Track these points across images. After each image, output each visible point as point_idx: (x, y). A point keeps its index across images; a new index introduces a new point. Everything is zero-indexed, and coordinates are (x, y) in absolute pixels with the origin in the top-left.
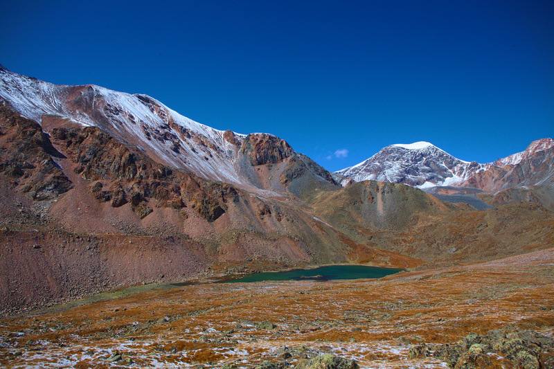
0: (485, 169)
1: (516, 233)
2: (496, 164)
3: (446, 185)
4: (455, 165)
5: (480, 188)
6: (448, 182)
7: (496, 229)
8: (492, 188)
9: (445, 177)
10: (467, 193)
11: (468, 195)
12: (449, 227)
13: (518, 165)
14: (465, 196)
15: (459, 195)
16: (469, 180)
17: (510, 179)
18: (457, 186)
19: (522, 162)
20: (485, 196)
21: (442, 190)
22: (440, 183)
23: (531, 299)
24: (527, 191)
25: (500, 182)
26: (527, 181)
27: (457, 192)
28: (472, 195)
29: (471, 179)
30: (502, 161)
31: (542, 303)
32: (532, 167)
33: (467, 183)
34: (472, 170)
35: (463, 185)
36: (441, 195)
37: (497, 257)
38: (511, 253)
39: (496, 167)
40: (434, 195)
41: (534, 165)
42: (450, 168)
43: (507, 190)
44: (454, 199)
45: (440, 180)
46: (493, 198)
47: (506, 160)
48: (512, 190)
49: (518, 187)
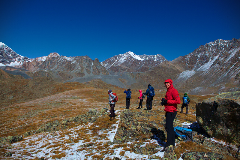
0: (31, 61)
1: (41, 89)
2: (36, 59)
3: (11, 66)
4: (17, 57)
5: (27, 69)
6: (12, 64)
7: (33, 88)
8: (33, 69)
9: (11, 62)
10: (21, 71)
11: (21, 72)
12: (11, 86)
13: (44, 61)
14: (20, 72)
15: (17, 71)
16: (23, 65)
17: (41, 67)
18: (16, 67)
19: (46, 60)
20: (30, 73)
21: (8, 68)
22: (7, 65)
23: (47, 114)
24: (47, 72)
25: (37, 67)
26: (47, 68)
27: (16, 70)
28: (23, 72)
29: (24, 65)
30: (38, 59)
31: (51, 115)
32: (49, 63)
33: (22, 66)
34: (25, 60)
35: (20, 67)
36: (8, 71)
37: (32, 99)
38: (38, 97)
39: (35, 61)
40: (4, 70)
41: (50, 62)
42: (14, 58)
43: (39, 71)
44: (14, 73)
45: (8, 63)
46: (33, 74)
47: (40, 59)
48: (41, 71)
49: (43, 70)
